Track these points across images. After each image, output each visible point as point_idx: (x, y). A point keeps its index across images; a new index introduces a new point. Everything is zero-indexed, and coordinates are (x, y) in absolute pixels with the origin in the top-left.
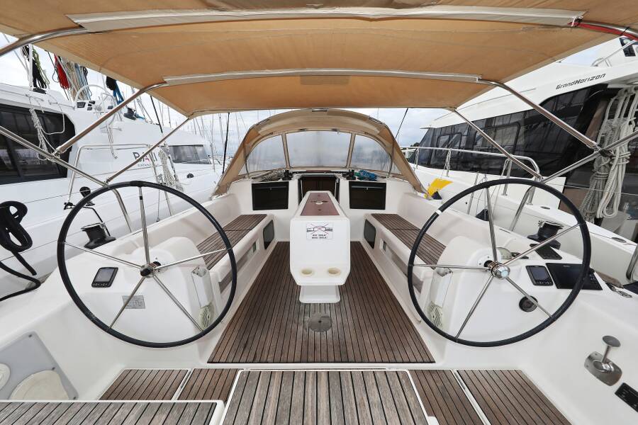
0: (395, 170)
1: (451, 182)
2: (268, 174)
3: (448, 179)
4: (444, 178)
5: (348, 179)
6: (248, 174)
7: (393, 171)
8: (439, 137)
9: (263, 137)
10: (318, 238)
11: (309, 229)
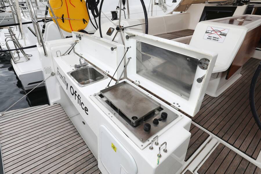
10: (212, 40)
11: (208, 31)
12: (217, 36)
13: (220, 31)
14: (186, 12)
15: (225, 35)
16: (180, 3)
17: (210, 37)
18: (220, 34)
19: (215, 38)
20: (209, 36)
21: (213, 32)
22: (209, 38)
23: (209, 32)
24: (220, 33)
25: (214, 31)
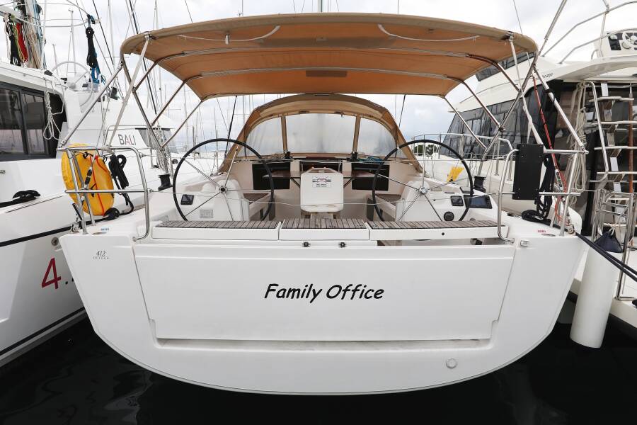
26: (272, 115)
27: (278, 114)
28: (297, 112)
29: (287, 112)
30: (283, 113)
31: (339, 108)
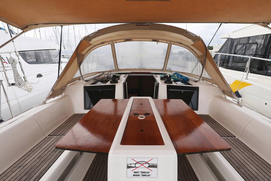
0: (206, 75)
1: (250, 84)
2: (100, 76)
3: (247, 81)
4: (244, 80)
5: (165, 82)
6: (82, 76)
7: (203, 76)
8: (236, 46)
9: (95, 46)
10: (141, 176)
11: (129, 165)
12: (147, 170)
13: (146, 163)
14: (63, 94)
15: (155, 166)
16: (52, 88)
17: (137, 172)
18: (149, 167)
19: (144, 172)
20: (135, 172)
21: (137, 165)
22: (135, 174)
23: (132, 165)
24: (148, 165)
25: (138, 163)
26: (103, 43)
27: (108, 42)
28: (124, 40)
29: (116, 40)
30: (112, 41)
31: (156, 37)
